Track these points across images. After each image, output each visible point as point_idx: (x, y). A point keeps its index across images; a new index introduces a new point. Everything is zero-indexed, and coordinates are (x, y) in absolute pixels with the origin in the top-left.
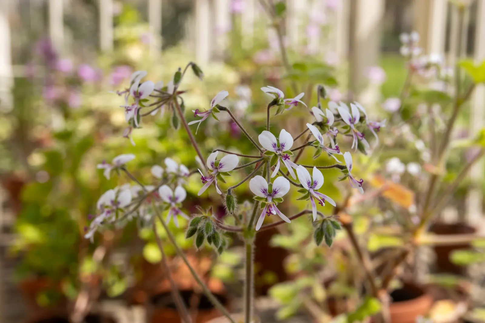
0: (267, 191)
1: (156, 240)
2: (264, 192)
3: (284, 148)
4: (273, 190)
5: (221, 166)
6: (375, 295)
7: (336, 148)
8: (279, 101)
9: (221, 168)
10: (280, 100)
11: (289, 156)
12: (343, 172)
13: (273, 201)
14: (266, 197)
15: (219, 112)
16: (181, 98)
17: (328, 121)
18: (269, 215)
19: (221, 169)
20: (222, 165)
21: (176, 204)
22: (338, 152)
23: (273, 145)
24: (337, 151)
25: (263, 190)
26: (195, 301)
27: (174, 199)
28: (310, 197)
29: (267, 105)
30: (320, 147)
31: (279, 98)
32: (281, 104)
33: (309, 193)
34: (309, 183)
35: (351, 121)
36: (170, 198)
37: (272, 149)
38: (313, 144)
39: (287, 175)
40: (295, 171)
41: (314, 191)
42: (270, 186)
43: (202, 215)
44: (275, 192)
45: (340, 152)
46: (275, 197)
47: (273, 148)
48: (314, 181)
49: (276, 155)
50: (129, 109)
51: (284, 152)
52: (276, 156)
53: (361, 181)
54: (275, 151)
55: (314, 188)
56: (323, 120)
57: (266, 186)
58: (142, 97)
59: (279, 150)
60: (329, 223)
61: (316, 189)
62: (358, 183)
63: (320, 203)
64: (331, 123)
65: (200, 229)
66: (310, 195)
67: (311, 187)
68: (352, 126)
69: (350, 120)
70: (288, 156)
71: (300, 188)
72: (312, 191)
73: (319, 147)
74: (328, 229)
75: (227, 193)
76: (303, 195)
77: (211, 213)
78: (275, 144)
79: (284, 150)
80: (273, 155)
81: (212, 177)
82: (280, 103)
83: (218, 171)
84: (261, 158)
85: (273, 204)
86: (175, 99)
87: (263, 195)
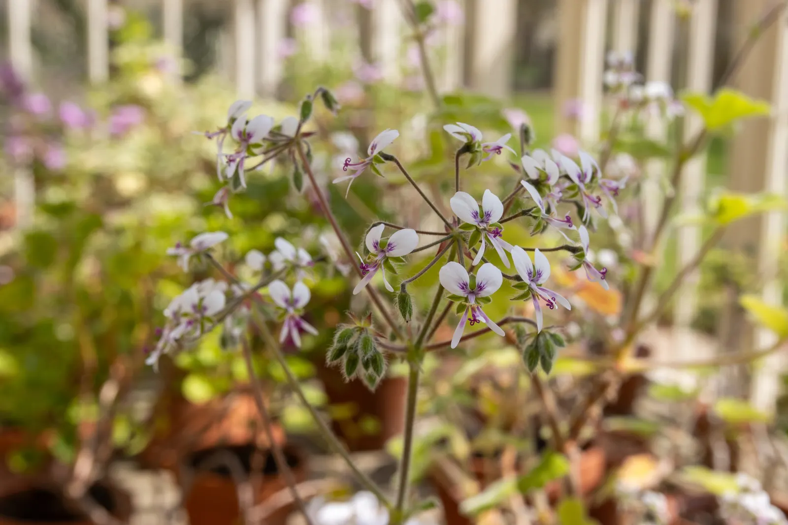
0: (468, 286)
1: (203, 370)
2: (463, 288)
3: (491, 218)
4: (477, 284)
5: (390, 247)
6: (560, 449)
7: (566, 220)
8: (474, 145)
9: (390, 250)
10: (477, 145)
11: (501, 231)
12: (577, 256)
13: (477, 302)
14: (466, 296)
15: (383, 162)
16: (306, 143)
17: (548, 178)
18: (472, 323)
19: (391, 252)
20: (392, 246)
21: (296, 310)
22: (570, 226)
23: (474, 214)
24: (569, 224)
25: (462, 285)
26: (258, 461)
27: (292, 302)
28: (531, 296)
29: (456, 153)
30: (542, 218)
31: (474, 142)
32: (477, 151)
33: (530, 289)
34: (530, 274)
35: (581, 179)
36: (287, 301)
37: (472, 221)
38: (533, 213)
39: (497, 261)
40: (508, 255)
41: (537, 285)
42: (473, 278)
43: (355, 326)
44: (481, 288)
45: (573, 226)
46: (479, 296)
47: (474, 220)
48: (536, 271)
49: (477, 229)
50: (231, 158)
51: (490, 226)
52: (478, 231)
53: (604, 271)
54: (476, 224)
55: (537, 281)
56: (540, 176)
57: (466, 278)
58: (253, 141)
59: (482, 222)
60: (548, 337)
61: (539, 282)
62: (600, 274)
63: (547, 305)
64: (552, 182)
65: (351, 348)
66: (531, 292)
67: (532, 280)
68: (582, 186)
69: (579, 177)
70: (499, 230)
71: (516, 283)
72: (534, 286)
73: (540, 218)
74: (547, 346)
75: (401, 289)
76: (521, 292)
77: (370, 323)
78: (477, 213)
79: (490, 222)
80: (474, 230)
81: (376, 265)
82: (476, 149)
83: (385, 255)
84: (448, 236)
85: (478, 308)
86: (299, 144)
87: (460, 293)
